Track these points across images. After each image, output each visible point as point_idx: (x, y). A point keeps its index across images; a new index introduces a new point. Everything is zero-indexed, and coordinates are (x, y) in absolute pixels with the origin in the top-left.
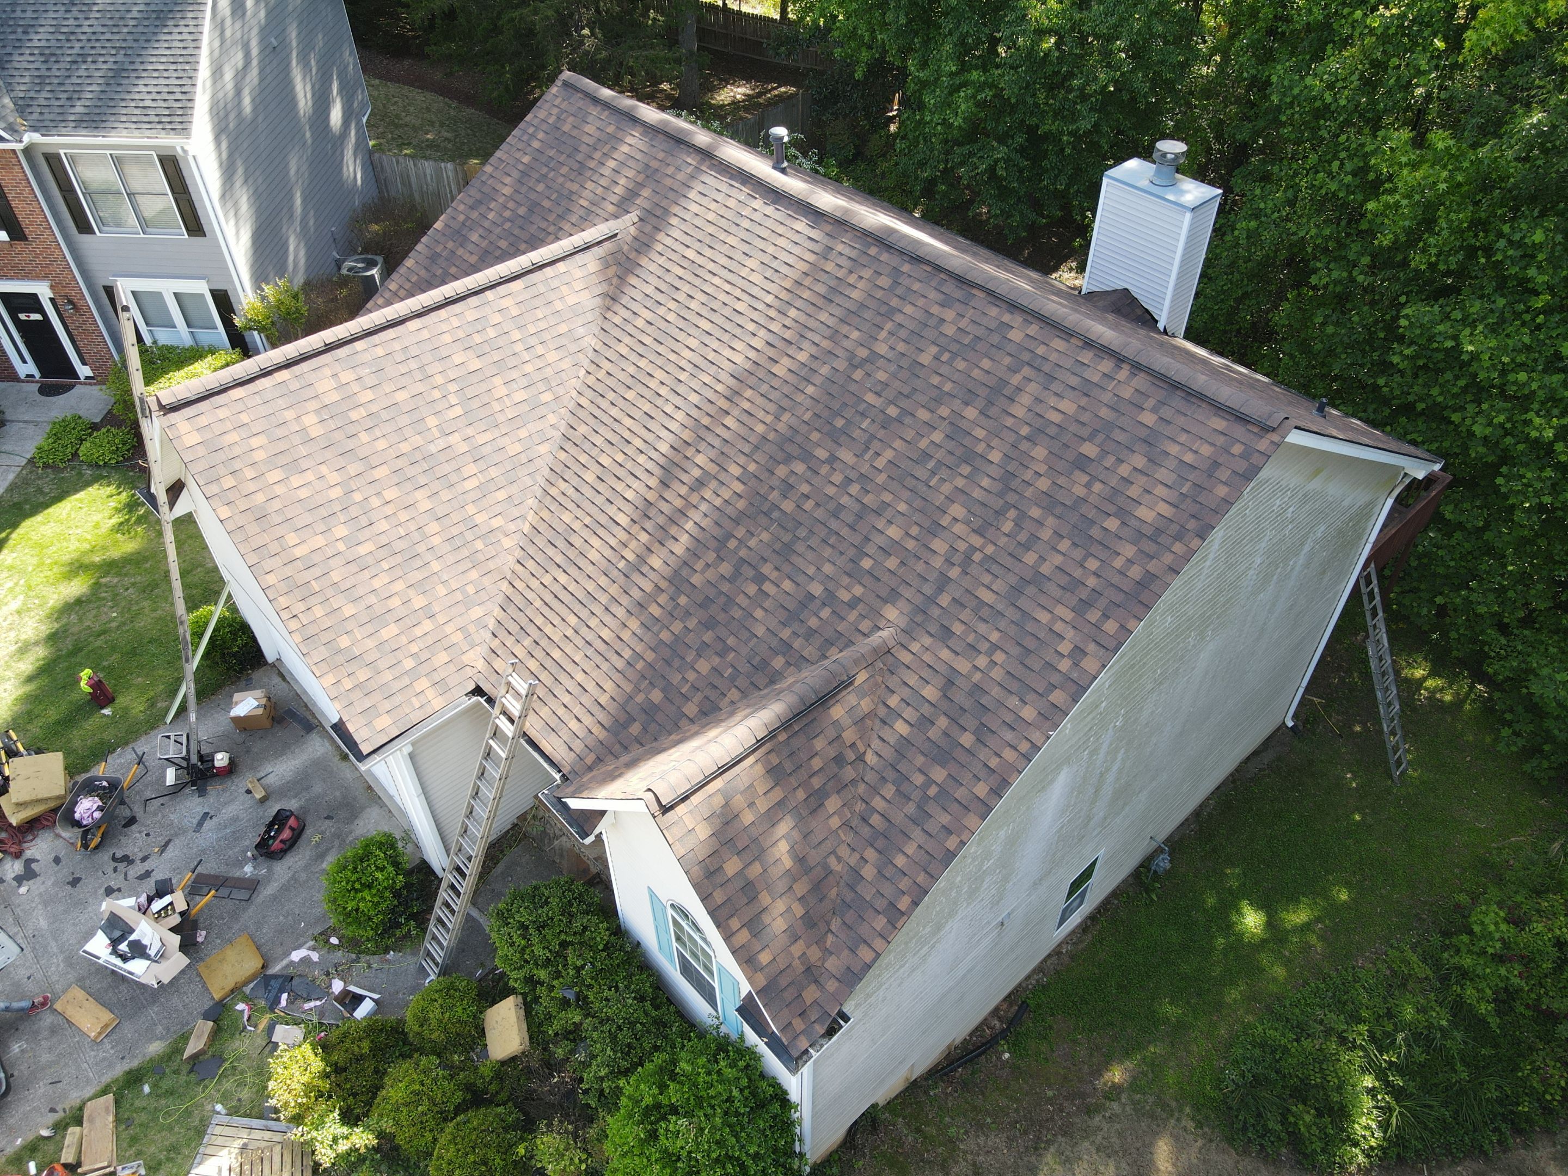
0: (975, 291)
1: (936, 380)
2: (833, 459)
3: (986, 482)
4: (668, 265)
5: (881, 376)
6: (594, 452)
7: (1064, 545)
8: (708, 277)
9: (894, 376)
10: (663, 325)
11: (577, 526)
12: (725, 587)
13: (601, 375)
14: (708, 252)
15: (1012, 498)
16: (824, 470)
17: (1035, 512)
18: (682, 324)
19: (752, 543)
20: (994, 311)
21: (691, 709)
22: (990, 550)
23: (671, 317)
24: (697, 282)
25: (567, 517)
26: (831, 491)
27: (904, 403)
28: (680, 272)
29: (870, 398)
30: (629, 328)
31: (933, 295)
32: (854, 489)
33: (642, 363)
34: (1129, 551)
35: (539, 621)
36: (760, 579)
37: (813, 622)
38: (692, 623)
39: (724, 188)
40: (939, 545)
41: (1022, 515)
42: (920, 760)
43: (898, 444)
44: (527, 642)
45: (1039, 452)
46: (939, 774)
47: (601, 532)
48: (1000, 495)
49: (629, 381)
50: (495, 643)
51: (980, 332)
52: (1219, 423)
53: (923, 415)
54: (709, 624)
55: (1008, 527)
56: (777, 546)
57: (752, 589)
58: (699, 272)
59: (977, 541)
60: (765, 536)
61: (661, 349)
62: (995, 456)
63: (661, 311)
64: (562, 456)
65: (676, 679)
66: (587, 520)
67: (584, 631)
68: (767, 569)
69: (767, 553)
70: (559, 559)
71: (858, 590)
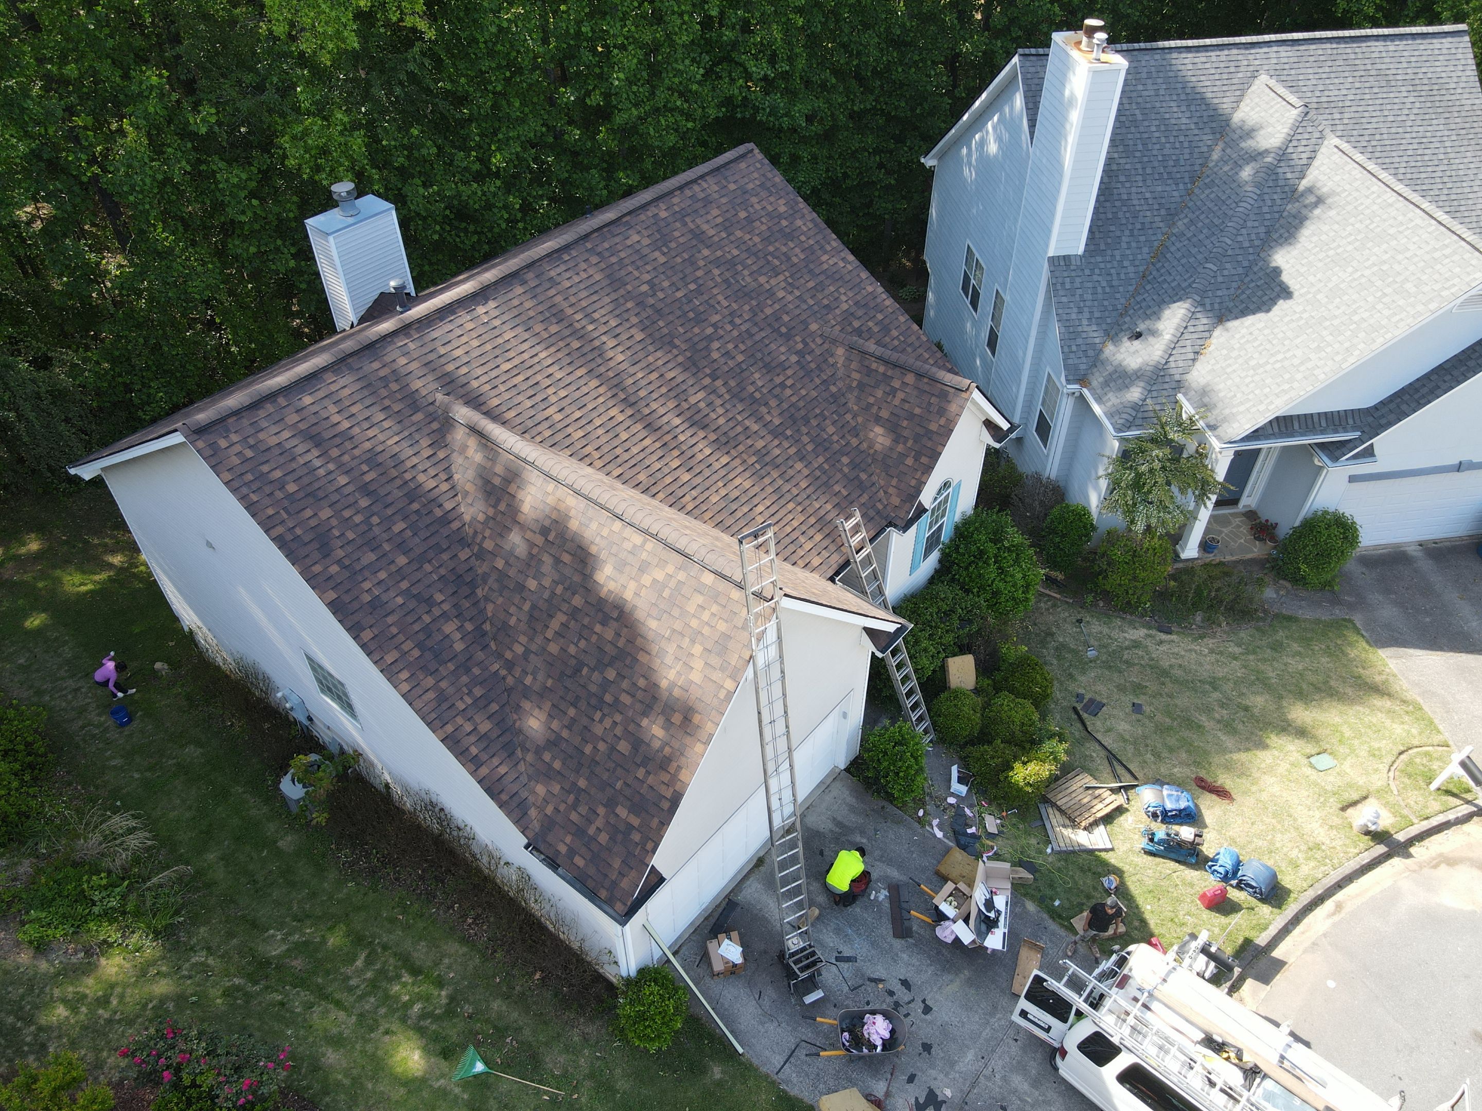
0: (624, 220)
1: (679, 260)
2: (714, 325)
3: (749, 262)
4: (510, 384)
5: (666, 284)
6: (666, 470)
7: (791, 245)
8: (536, 360)
9: (668, 278)
10: (568, 400)
11: (723, 492)
12: (785, 405)
13: (596, 455)
14: (511, 354)
15: (761, 254)
16: (721, 332)
17: (771, 249)
18: (573, 387)
19: (760, 384)
20: (643, 217)
21: (854, 442)
22: (787, 274)
23: (563, 393)
24: (538, 368)
25: (714, 498)
26: (735, 333)
27: (688, 280)
28: (521, 378)
29: (679, 294)
30: (559, 426)
31: (617, 240)
32: (738, 321)
33: (598, 422)
34: (799, 223)
35: (788, 529)
36: (782, 385)
37: (813, 365)
38: (804, 430)
39: (450, 327)
40: (781, 294)
41: (770, 253)
42: (887, 339)
43: (715, 291)
44: (802, 539)
45: (739, 234)
46: (895, 333)
47: (731, 476)
48: (758, 259)
49: (611, 435)
50: (801, 563)
51: (655, 228)
52: (743, 165)
53: (700, 273)
54: (807, 422)
55: (777, 262)
56: (764, 371)
57: (788, 392)
58: (527, 364)
59: (781, 277)
60: (757, 376)
61: (590, 407)
62: (735, 252)
63: (553, 399)
64: (661, 495)
65: (836, 447)
66: (720, 484)
67: (799, 499)
68: (778, 380)
69: (768, 377)
70: (745, 509)
71: (798, 339)
